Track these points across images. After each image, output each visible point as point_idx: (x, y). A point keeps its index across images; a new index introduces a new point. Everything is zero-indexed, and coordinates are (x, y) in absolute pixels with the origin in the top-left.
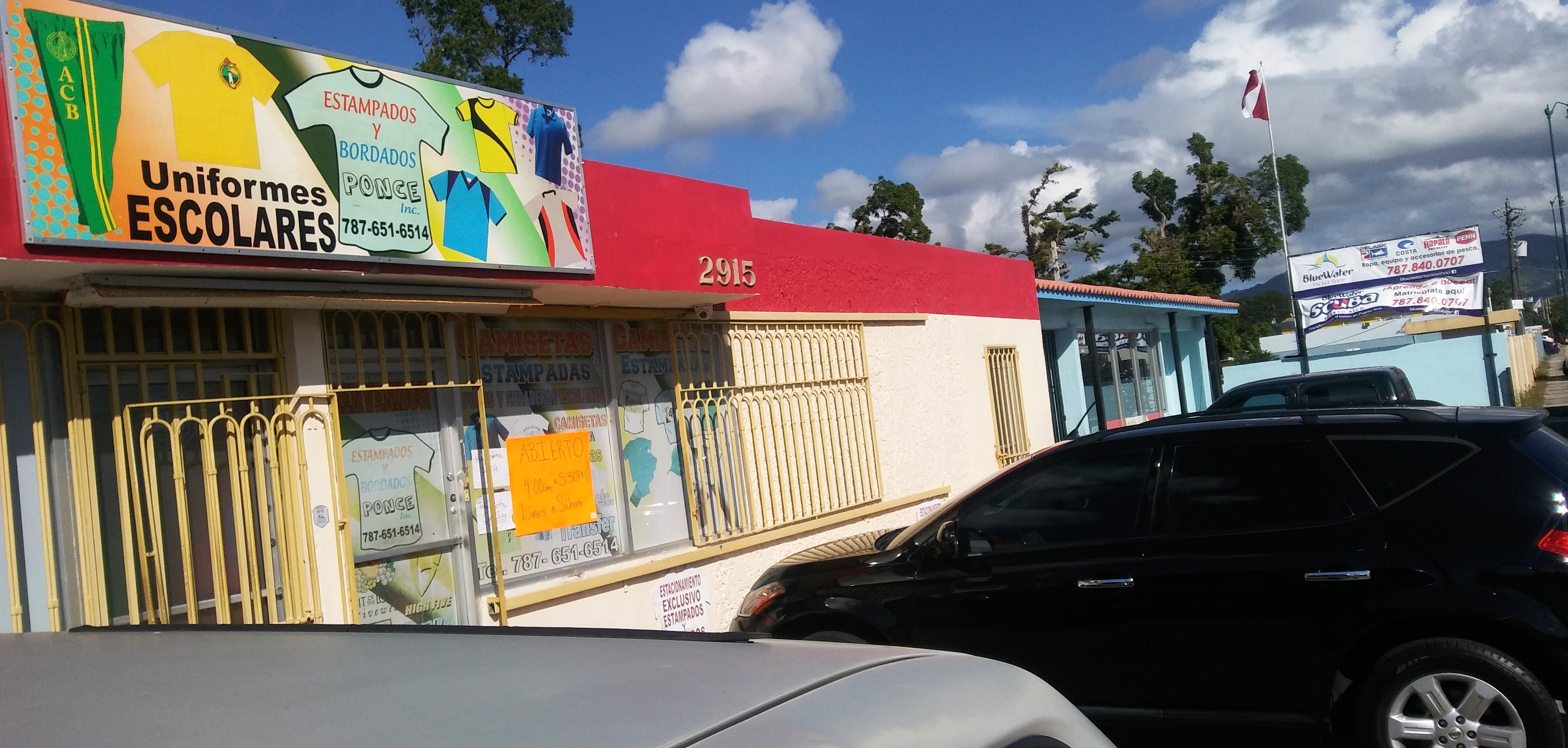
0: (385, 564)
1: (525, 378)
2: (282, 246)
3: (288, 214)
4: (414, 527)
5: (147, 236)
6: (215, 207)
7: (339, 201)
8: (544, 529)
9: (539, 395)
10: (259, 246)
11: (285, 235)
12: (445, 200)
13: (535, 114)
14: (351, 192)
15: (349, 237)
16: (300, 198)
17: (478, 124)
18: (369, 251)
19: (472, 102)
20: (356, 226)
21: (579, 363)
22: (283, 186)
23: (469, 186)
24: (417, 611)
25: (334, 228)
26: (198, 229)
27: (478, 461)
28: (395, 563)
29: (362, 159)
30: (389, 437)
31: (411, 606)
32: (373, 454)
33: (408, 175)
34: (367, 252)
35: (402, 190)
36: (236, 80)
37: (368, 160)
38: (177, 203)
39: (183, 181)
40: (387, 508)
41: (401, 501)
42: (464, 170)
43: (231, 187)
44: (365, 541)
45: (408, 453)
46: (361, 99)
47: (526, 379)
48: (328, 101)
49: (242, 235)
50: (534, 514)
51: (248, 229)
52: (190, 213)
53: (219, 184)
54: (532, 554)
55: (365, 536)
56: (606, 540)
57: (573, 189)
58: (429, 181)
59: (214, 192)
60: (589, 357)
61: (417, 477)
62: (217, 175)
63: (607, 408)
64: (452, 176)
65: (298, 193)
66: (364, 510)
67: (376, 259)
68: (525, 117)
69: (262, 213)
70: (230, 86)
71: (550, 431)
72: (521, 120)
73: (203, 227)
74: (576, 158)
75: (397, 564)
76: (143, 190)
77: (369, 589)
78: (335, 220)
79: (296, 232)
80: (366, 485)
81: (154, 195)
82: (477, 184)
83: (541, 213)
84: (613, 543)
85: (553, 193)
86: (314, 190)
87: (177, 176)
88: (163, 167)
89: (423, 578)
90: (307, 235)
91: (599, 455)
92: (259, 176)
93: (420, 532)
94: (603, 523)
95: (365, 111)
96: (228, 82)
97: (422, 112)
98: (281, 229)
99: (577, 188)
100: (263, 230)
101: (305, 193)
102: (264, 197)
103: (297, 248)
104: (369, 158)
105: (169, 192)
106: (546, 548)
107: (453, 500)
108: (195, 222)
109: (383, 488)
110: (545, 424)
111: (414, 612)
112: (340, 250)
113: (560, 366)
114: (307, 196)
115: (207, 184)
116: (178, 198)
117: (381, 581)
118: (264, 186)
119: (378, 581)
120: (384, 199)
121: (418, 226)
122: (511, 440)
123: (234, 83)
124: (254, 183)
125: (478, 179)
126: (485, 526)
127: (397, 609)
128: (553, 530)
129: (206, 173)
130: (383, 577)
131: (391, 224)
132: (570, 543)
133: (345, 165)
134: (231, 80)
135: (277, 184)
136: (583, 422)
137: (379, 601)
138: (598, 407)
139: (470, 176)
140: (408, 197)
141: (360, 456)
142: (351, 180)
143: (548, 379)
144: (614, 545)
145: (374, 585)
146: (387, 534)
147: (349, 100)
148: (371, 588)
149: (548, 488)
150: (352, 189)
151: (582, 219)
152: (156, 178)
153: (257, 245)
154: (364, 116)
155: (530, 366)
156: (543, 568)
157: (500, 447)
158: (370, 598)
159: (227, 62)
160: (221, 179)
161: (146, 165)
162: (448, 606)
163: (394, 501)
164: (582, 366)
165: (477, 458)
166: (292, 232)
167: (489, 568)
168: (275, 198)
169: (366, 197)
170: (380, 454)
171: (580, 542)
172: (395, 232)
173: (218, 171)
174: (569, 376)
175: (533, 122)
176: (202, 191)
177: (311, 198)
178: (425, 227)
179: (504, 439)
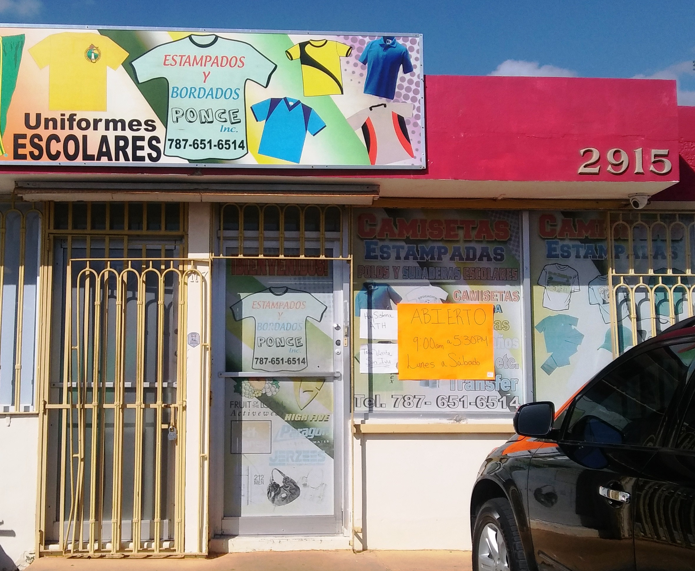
0: (272, 382)
1: (425, 257)
2: (117, 159)
3: (125, 139)
4: (301, 360)
5: (24, 157)
6: (72, 137)
7: (166, 128)
8: (431, 377)
9: (440, 271)
10: (100, 160)
11: (121, 152)
12: (265, 121)
13: (371, 45)
14: (177, 121)
15: (174, 151)
16: (135, 128)
17: (306, 60)
18: (188, 160)
19: (303, 46)
20: (179, 143)
21: (491, 248)
22: (123, 122)
23: (290, 108)
24: (296, 419)
25: (161, 146)
26: (58, 151)
27: (367, 318)
28: (280, 382)
29: (190, 97)
30: (286, 294)
31: (291, 415)
32: (271, 305)
33: (229, 104)
34: (187, 161)
35: (223, 116)
36: (96, 57)
37: (195, 97)
38: (45, 136)
39: (51, 124)
40: (278, 343)
41: (291, 340)
42: (287, 97)
43: (84, 124)
44: (256, 363)
45: (302, 306)
46: (195, 56)
47: (427, 258)
48: (166, 61)
49: (88, 153)
50: (421, 365)
51: (93, 149)
52: (53, 142)
53: (75, 123)
54: (415, 396)
55: (256, 360)
56: (505, 398)
57: (409, 101)
58: (251, 108)
59: (71, 128)
60: (505, 242)
61: (308, 325)
62: (74, 117)
63: (522, 286)
64: (274, 103)
65: (134, 124)
66: (258, 342)
67: (193, 165)
68: (359, 50)
69: (104, 140)
70: (92, 62)
71: (448, 300)
72: (354, 52)
73: (61, 150)
74: (417, 75)
75: (281, 383)
76: (23, 130)
77: (255, 397)
78: (162, 140)
79: (129, 150)
80: (261, 325)
81: (30, 133)
82: (300, 107)
83: (365, 123)
84: (513, 401)
85: (383, 106)
86: (146, 123)
87: (47, 120)
88: (38, 116)
89: (305, 397)
90: (138, 151)
91: (506, 325)
92: (104, 116)
93: (306, 363)
94: (502, 382)
95: (197, 64)
96: (91, 59)
97: (251, 57)
98: (118, 148)
99: (414, 100)
100: (104, 149)
101: (139, 124)
102: (107, 128)
103: (129, 160)
104: (196, 96)
105: (41, 131)
106: (430, 394)
107: (339, 344)
108: (56, 147)
109: (276, 329)
110: (444, 295)
111: (293, 419)
112: (164, 161)
113: (468, 249)
114: (141, 125)
115: (67, 123)
116: (45, 134)
117: (266, 393)
118: (107, 122)
119: (264, 392)
120: (206, 123)
121: (235, 141)
122: (404, 305)
123: (95, 59)
124: (101, 120)
125: (300, 102)
126: (368, 367)
127: (277, 414)
128: (441, 380)
129: (67, 117)
130: (268, 390)
131: (210, 140)
132: (460, 394)
133: (174, 103)
134: (93, 57)
135: (117, 120)
136: (490, 296)
137: (262, 406)
138: (511, 285)
139: (292, 100)
140: (228, 120)
141: (259, 305)
142: (178, 113)
143: (452, 259)
144: (515, 402)
145: (260, 395)
146: (276, 361)
147: (184, 59)
148: (257, 396)
149: (440, 346)
150: (179, 119)
151: (416, 125)
152: (33, 123)
153: (99, 159)
154: (197, 68)
155: (433, 248)
156: (424, 408)
157: (392, 309)
158: (255, 403)
159: (92, 47)
160: (77, 120)
161: (27, 116)
162: (325, 421)
163: (285, 339)
164: (495, 250)
165: (366, 315)
166: (126, 150)
167: (368, 400)
168: (115, 129)
169: (190, 123)
170: (278, 305)
171: (471, 396)
172: (212, 146)
173: (75, 115)
174: (478, 257)
175: (368, 51)
176: (63, 128)
177: (144, 126)
178: (242, 142)
179: (396, 302)
